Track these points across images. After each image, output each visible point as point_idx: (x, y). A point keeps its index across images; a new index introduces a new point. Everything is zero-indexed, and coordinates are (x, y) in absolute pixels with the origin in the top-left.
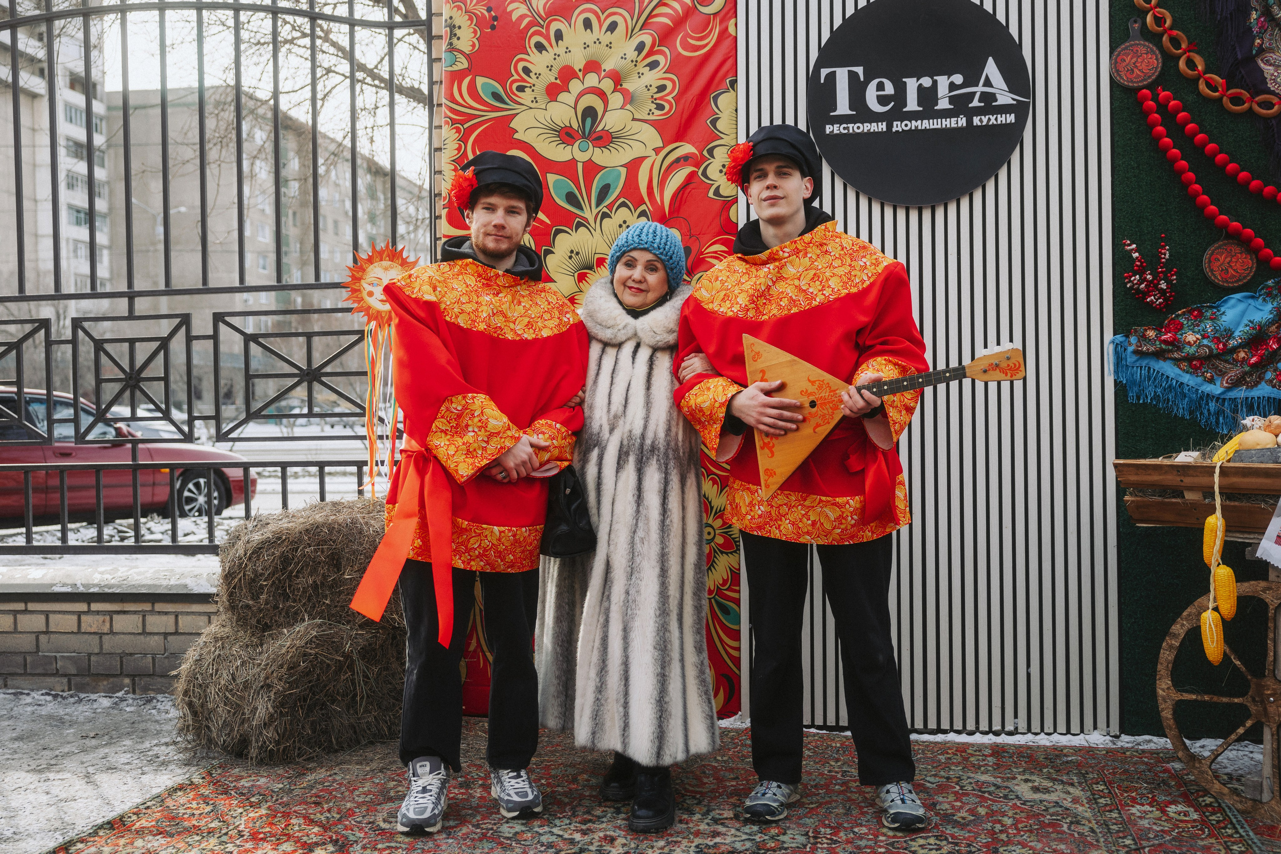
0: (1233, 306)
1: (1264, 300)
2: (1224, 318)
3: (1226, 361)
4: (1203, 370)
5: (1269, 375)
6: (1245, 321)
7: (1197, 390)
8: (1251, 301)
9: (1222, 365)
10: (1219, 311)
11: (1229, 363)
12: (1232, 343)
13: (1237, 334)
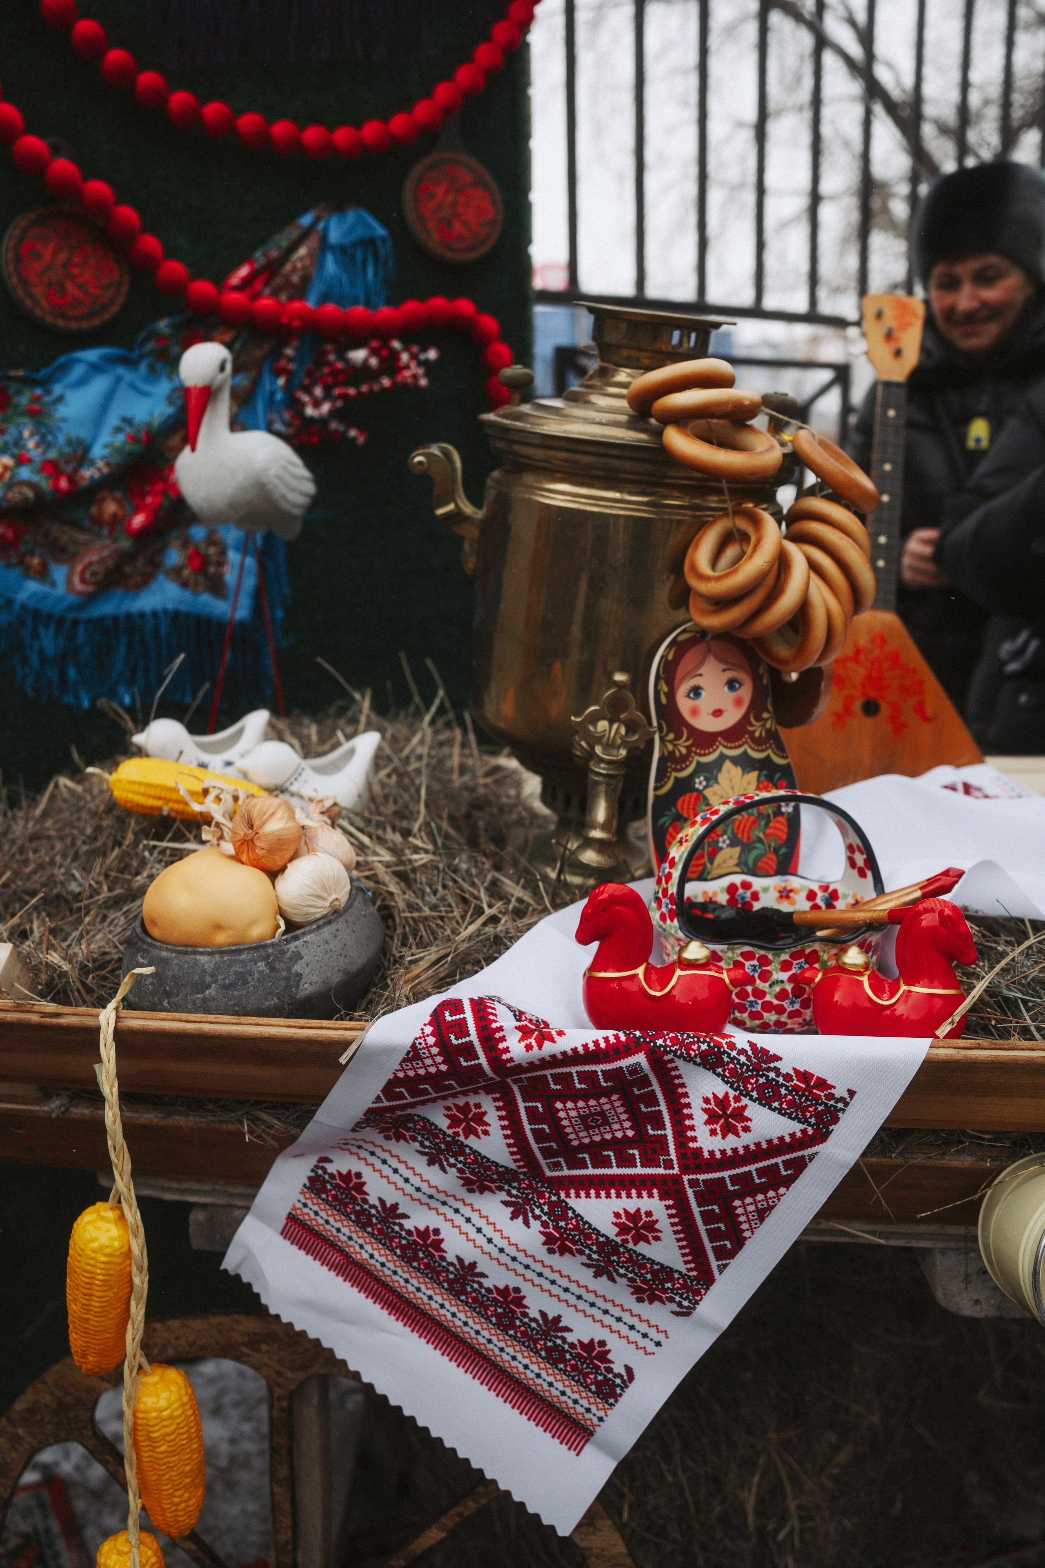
0: (82, 382)
1: (152, 369)
2: (62, 411)
3: (76, 525)
4: (23, 548)
5: (174, 557)
6: (113, 419)
7: (9, 602)
8: (120, 370)
9: (65, 535)
10: (48, 392)
11: (83, 530)
12: (88, 473)
13: (98, 451)
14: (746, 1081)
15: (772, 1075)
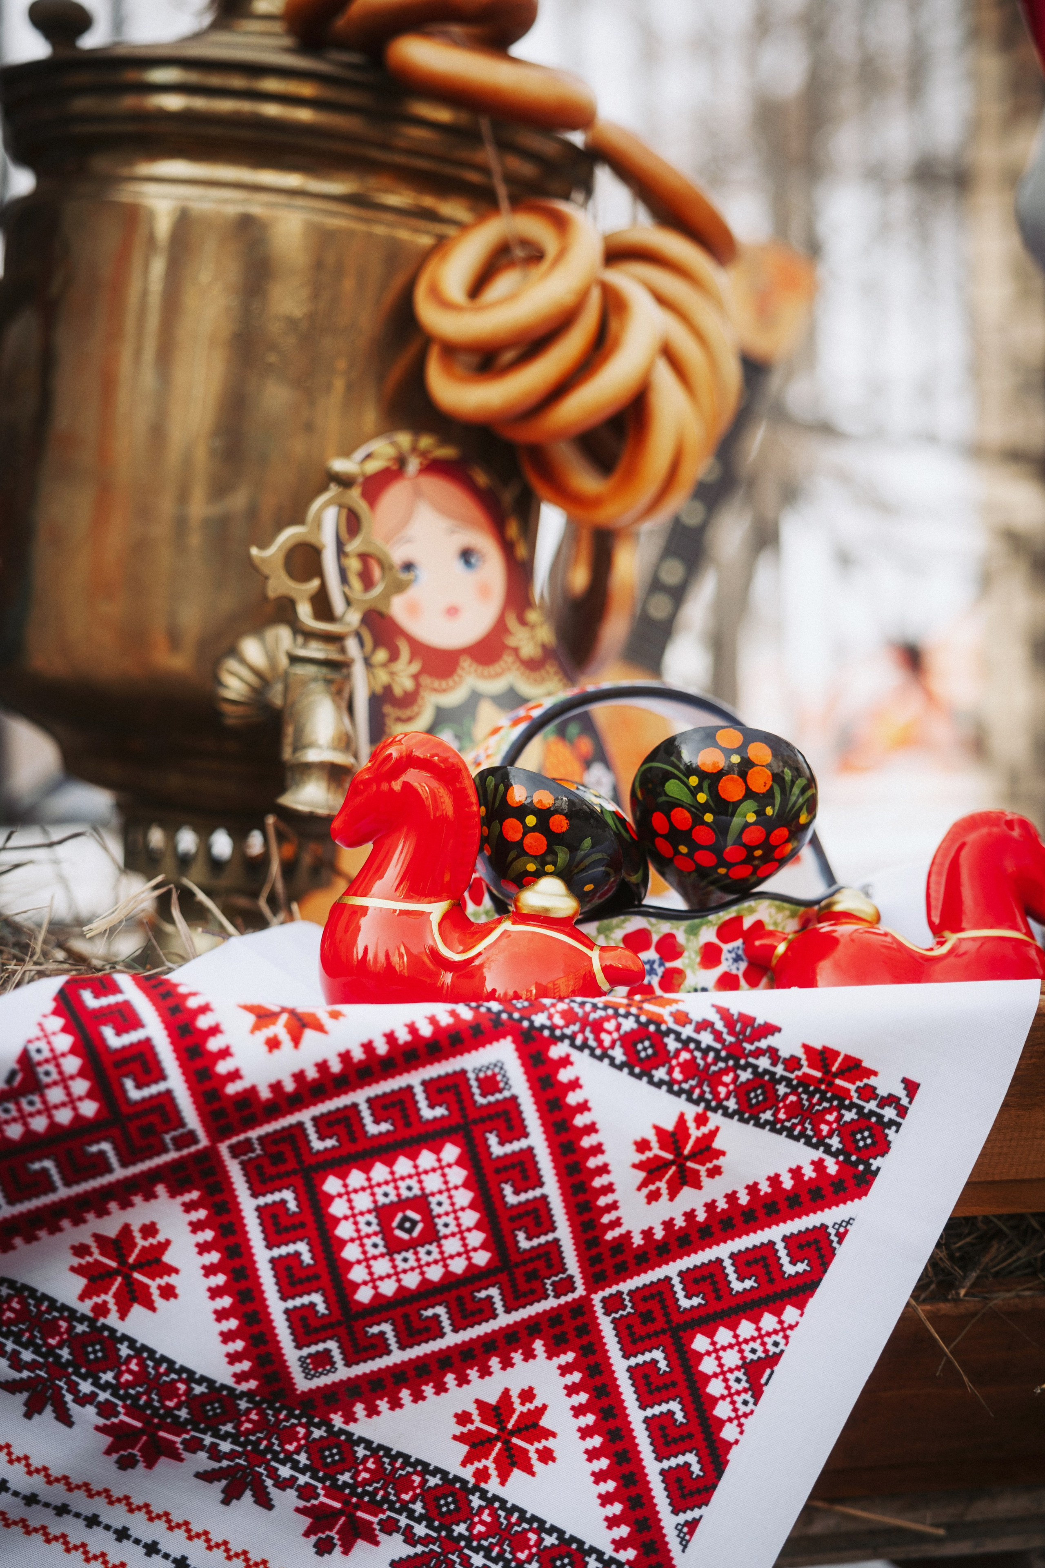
14: (715, 1080)
15: (764, 1063)
